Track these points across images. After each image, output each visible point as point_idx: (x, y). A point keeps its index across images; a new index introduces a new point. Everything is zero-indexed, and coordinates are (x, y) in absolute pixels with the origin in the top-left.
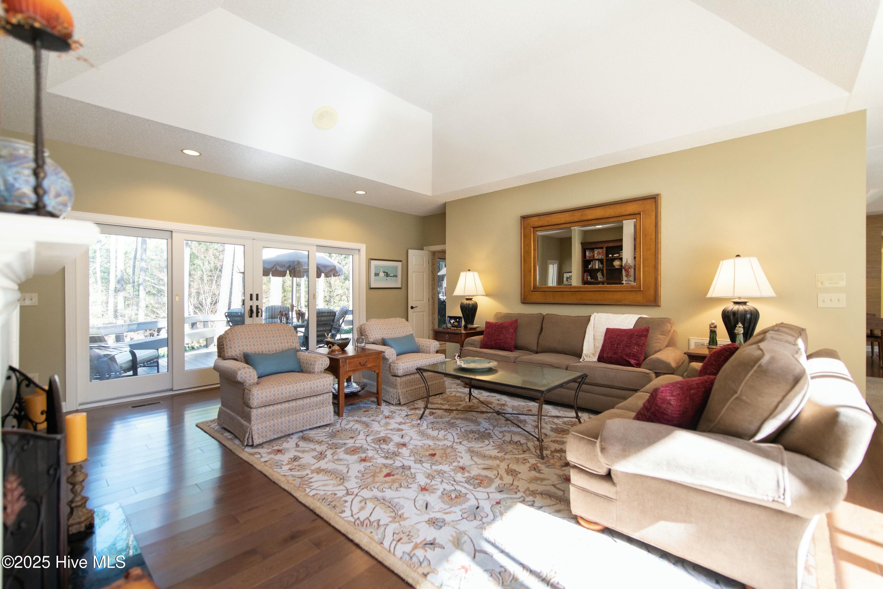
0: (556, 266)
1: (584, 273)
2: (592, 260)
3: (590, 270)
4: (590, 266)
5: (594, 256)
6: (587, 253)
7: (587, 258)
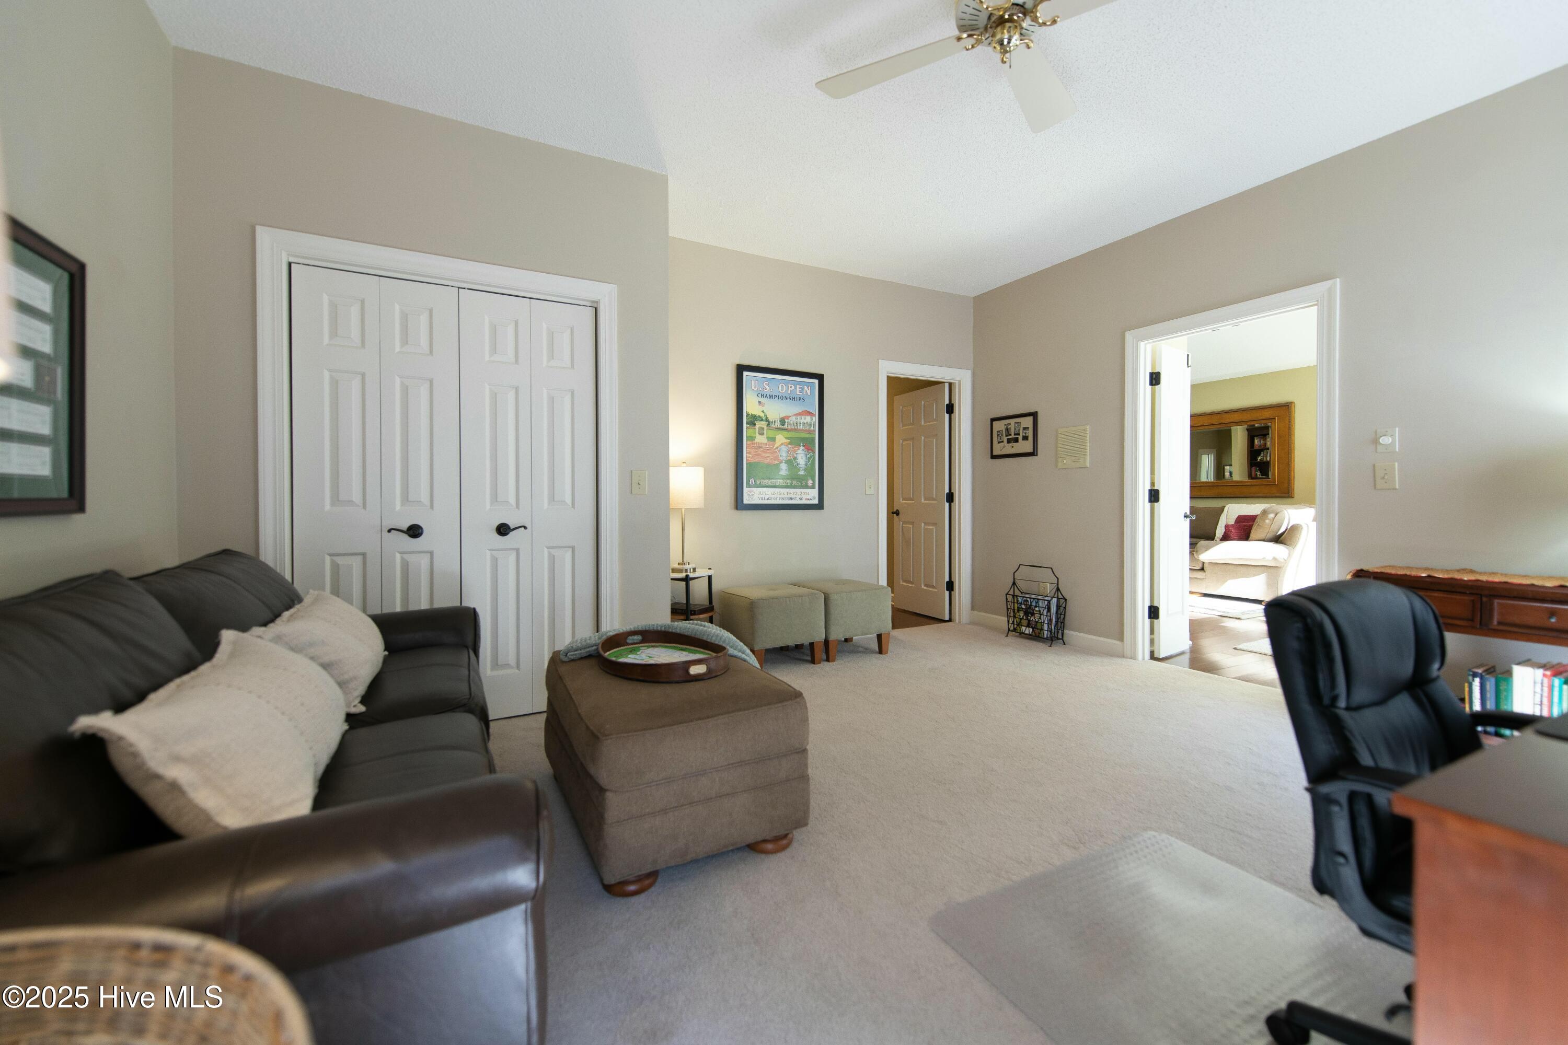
0: (1212, 457)
1: (1251, 468)
2: (1262, 450)
3: (1259, 463)
4: (1259, 458)
5: (1266, 444)
6: (1256, 441)
7: (1256, 447)
